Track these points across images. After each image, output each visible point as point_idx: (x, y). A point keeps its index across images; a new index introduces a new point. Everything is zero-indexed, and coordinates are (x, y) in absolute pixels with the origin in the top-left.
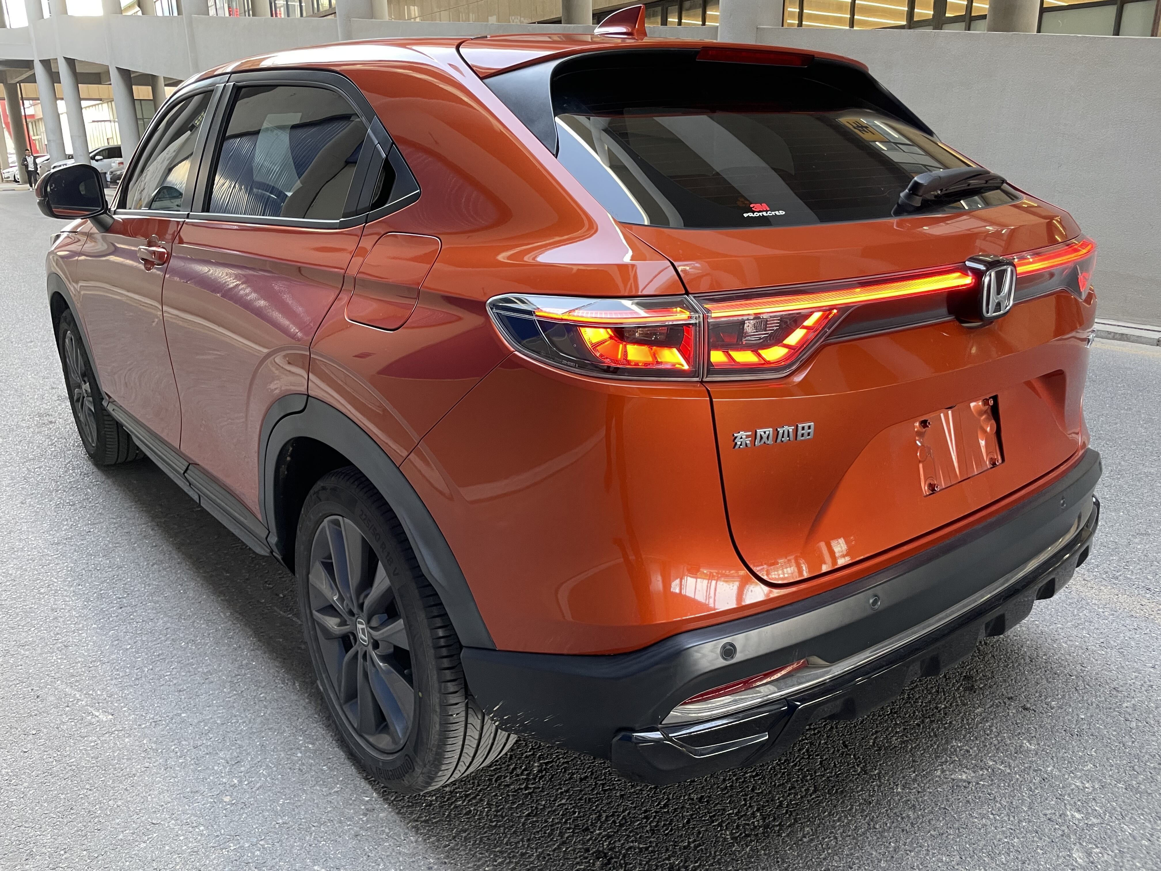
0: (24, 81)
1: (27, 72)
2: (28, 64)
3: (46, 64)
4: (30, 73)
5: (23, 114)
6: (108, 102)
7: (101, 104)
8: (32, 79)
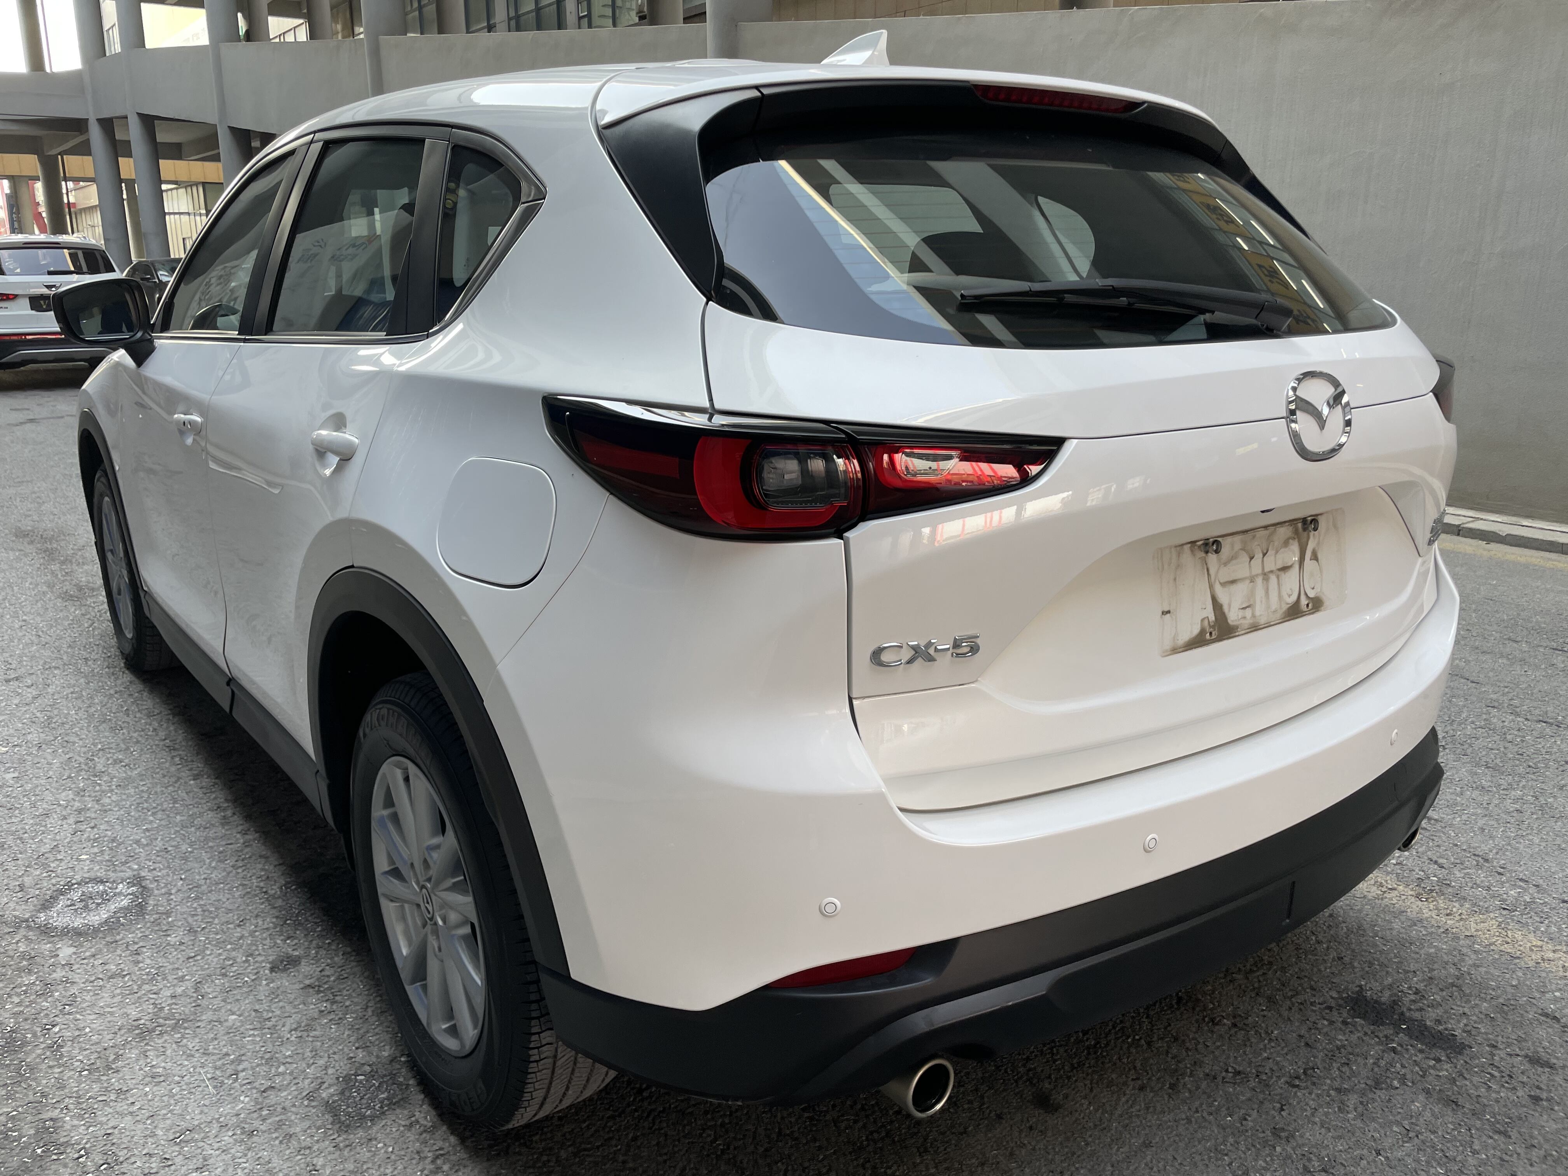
0: (72, 152)
1: (76, 137)
2: (78, 125)
3: (107, 125)
4: (81, 139)
5: (66, 201)
6: (186, 187)
7: (177, 189)
8: (84, 149)
